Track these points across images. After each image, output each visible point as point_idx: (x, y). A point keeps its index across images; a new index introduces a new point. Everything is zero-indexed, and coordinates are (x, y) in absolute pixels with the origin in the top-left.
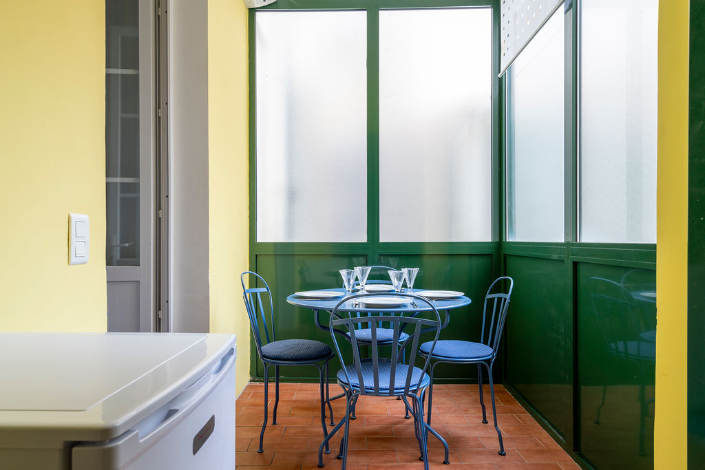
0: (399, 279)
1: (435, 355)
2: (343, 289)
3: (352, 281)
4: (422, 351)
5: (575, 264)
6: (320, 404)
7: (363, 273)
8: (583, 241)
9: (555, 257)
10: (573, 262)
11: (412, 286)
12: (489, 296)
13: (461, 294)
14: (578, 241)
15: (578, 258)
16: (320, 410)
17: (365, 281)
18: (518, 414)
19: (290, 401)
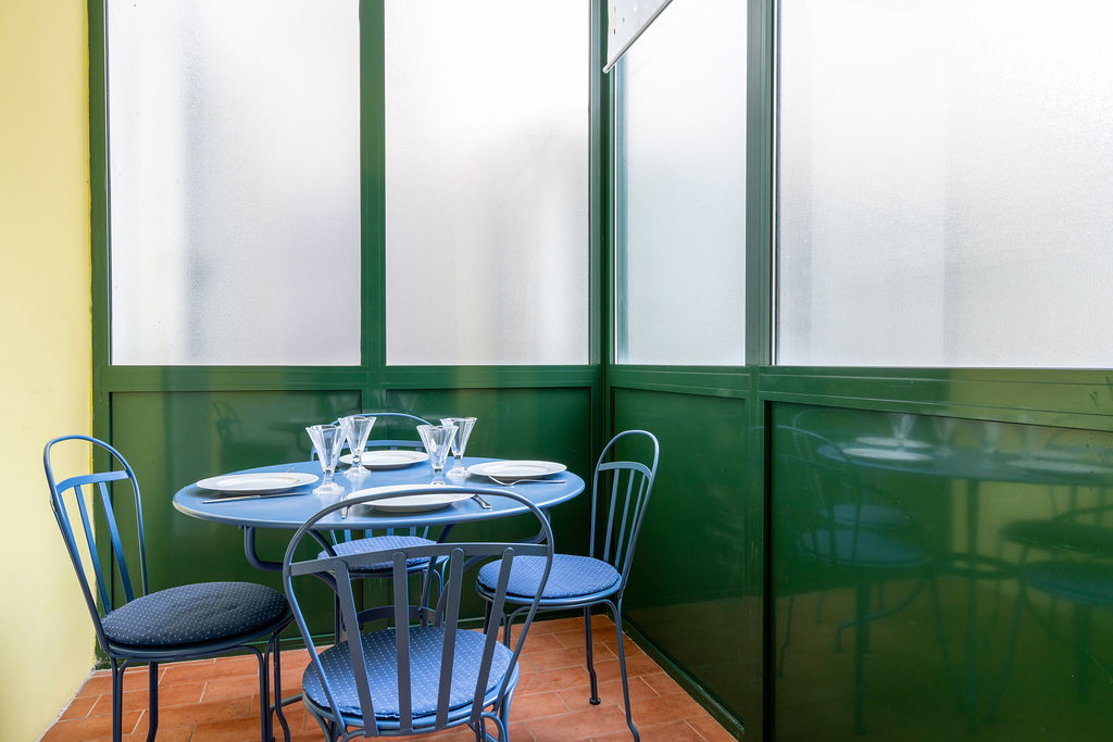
0: (440, 440)
1: (513, 595)
2: (312, 462)
3: (336, 448)
4: (484, 586)
5: (769, 405)
6: (258, 708)
7: (357, 428)
8: (781, 363)
9: (725, 392)
10: (766, 401)
11: (461, 453)
12: (602, 467)
13: (560, 468)
14: (773, 364)
15: (773, 395)
16: (259, 722)
17: (363, 444)
18: (648, 675)
19: (188, 709)
